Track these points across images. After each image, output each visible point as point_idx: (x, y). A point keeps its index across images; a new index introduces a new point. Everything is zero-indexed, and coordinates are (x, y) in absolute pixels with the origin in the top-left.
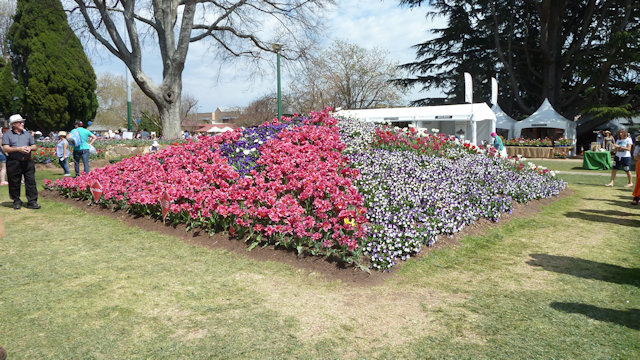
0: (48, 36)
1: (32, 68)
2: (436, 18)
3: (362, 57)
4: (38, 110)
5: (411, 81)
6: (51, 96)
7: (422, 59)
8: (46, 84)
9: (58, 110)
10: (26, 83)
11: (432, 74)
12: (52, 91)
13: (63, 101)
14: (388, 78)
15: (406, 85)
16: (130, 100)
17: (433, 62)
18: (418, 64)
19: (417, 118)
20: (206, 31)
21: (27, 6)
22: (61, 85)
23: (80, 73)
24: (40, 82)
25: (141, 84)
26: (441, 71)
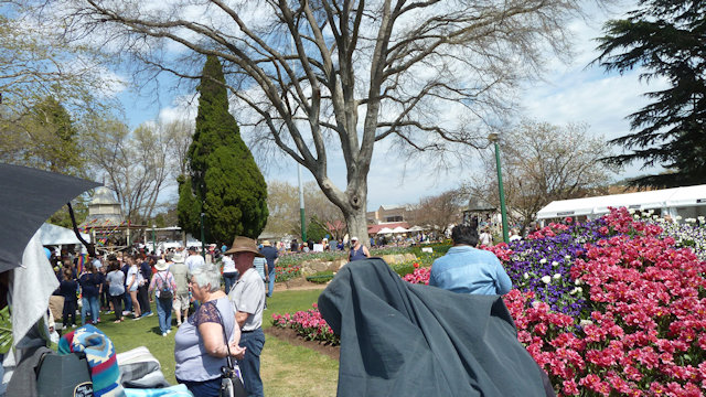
0: (222, 150)
1: (210, 182)
2: (652, 79)
3: (556, 136)
4: (215, 224)
5: (627, 158)
6: (226, 208)
7: (638, 130)
8: (222, 197)
9: (232, 222)
10: (203, 197)
11: (654, 147)
12: (227, 203)
13: (237, 212)
14: (592, 156)
15: (620, 163)
16: (303, 206)
17: (655, 132)
18: (634, 136)
19: (669, 204)
20: (389, 128)
21: (204, 126)
22: (235, 197)
23: (252, 183)
24: (216, 195)
25: (327, 191)
26: (667, 141)
